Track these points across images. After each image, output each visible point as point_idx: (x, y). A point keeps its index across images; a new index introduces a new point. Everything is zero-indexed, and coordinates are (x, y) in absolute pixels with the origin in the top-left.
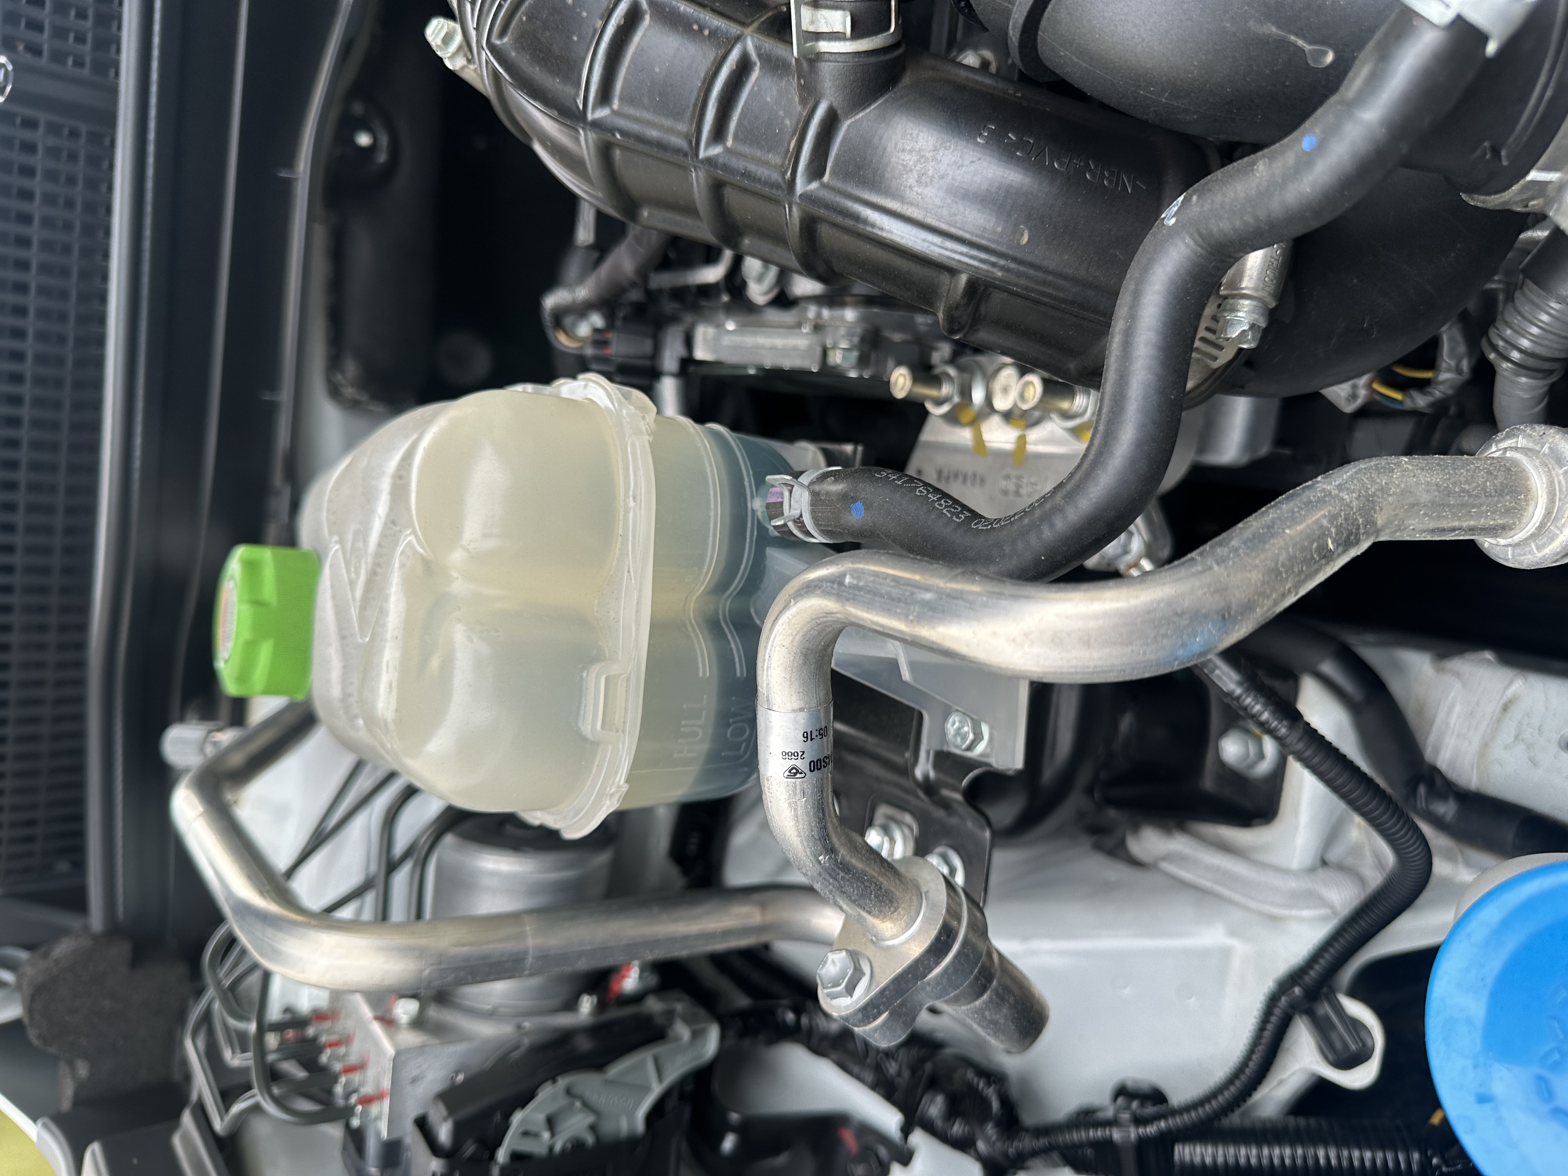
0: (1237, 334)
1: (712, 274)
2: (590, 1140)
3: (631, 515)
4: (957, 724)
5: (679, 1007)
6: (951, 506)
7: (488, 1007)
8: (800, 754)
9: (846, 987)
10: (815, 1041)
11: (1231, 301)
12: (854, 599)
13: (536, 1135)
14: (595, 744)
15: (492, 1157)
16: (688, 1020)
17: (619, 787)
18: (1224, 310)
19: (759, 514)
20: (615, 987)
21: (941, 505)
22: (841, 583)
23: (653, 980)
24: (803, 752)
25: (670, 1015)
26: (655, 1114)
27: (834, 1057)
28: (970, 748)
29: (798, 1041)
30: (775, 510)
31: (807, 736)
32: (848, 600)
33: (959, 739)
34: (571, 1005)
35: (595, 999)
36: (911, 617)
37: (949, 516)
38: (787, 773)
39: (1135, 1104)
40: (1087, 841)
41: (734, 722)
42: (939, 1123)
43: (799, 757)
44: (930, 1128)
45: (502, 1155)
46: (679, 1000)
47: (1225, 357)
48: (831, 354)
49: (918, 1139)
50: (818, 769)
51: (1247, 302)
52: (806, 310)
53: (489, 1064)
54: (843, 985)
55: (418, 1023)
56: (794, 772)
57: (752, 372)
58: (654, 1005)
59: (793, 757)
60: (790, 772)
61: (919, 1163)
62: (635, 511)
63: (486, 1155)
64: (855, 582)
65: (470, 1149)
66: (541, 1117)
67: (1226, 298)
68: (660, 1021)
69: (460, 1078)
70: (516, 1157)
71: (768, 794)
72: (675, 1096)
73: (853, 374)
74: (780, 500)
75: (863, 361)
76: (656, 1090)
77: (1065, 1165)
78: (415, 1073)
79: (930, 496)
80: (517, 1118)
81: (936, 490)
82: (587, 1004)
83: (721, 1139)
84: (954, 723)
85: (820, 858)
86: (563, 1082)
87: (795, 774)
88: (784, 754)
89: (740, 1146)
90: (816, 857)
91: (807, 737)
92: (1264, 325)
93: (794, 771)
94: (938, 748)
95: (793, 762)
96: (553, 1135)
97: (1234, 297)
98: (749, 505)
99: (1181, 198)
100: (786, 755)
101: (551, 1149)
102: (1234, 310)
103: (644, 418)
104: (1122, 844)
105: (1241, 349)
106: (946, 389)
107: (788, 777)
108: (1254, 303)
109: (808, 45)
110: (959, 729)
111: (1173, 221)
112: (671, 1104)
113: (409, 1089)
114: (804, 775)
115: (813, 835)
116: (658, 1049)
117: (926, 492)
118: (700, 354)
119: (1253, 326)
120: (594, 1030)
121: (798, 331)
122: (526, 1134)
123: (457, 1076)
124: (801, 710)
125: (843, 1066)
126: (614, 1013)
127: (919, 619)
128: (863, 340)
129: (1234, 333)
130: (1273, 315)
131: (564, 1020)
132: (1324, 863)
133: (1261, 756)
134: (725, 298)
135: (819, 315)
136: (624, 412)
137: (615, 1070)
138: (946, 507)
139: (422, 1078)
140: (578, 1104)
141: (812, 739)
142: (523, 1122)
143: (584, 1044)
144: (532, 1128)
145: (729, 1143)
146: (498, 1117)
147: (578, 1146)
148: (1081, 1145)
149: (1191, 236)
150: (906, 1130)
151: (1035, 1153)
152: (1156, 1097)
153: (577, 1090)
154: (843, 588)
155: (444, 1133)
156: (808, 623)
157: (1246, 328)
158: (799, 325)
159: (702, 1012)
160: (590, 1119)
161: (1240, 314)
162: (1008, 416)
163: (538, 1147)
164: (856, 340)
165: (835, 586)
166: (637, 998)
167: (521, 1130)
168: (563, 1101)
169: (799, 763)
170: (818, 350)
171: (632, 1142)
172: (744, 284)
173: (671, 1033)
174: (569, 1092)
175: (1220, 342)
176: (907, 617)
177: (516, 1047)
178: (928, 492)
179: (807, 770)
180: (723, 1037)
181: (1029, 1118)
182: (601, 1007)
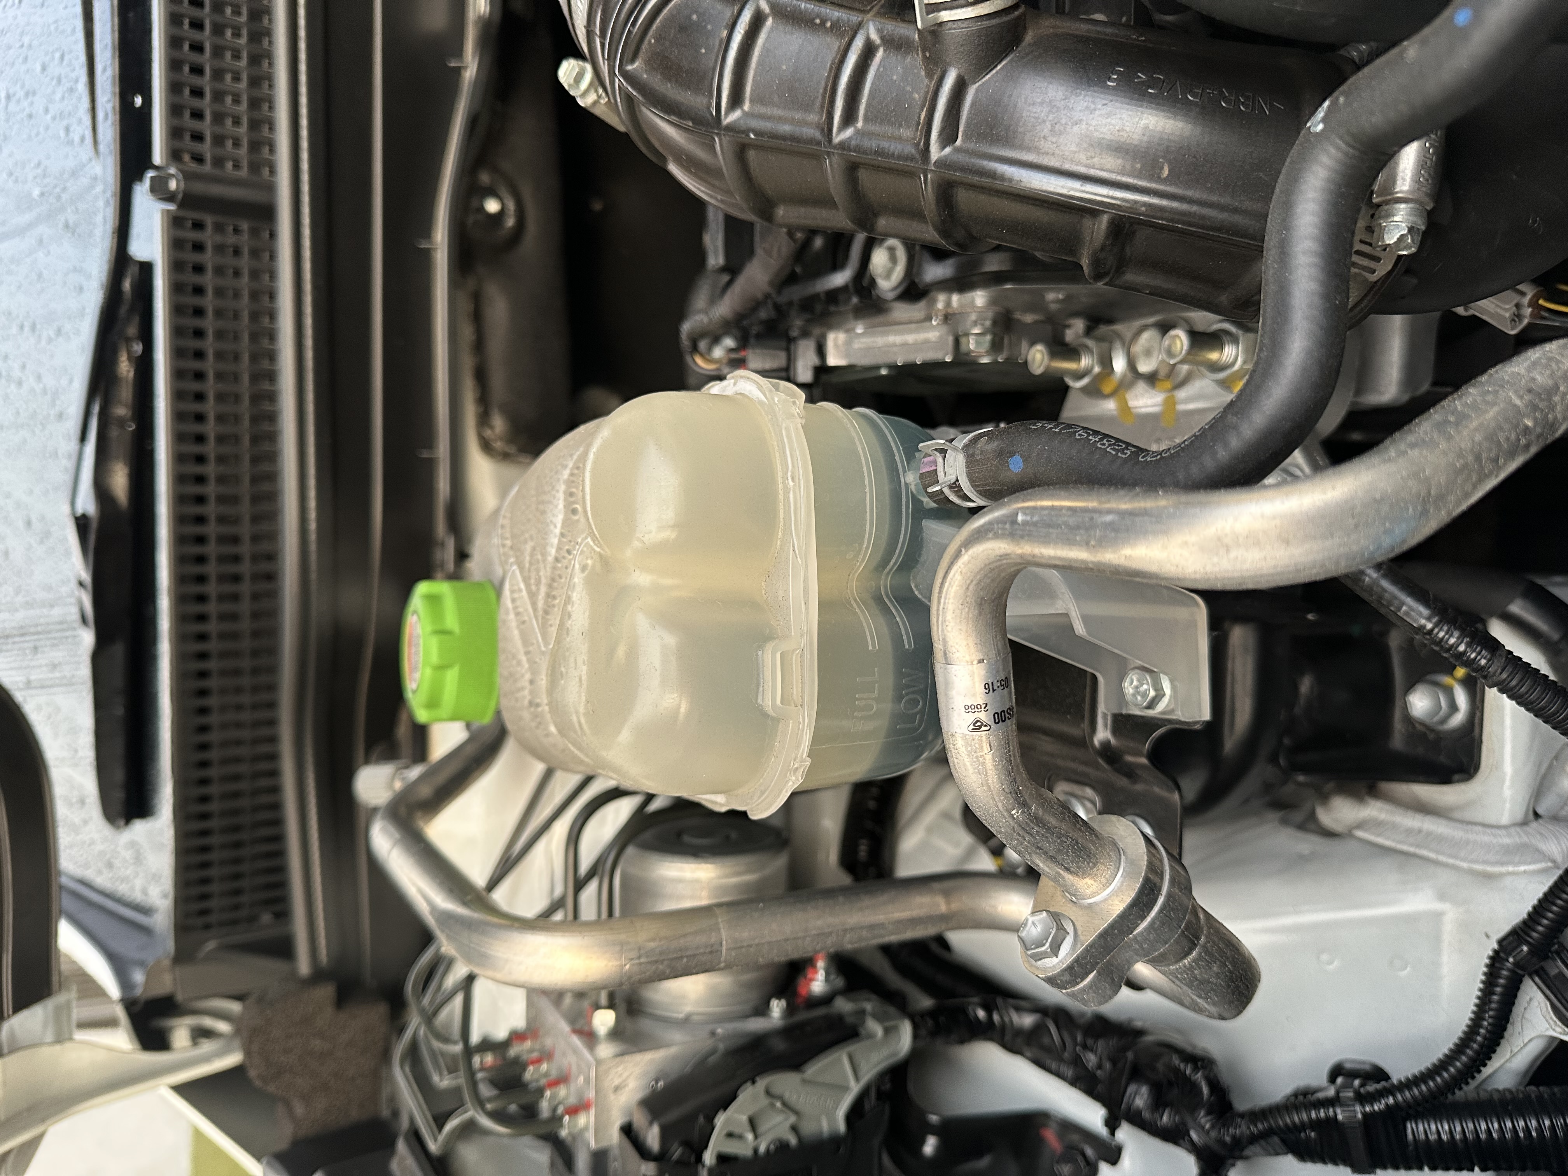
0: (1395, 239)
1: (840, 279)
2: (793, 1141)
3: (791, 496)
4: (1135, 683)
5: (868, 1007)
6: (1114, 444)
7: (681, 1016)
8: (983, 706)
9: (1051, 946)
10: (1008, 1038)
11: (1387, 207)
12: (1029, 535)
13: (740, 1137)
14: (776, 721)
15: (699, 1159)
16: (879, 1018)
17: (803, 761)
18: (1380, 218)
19: (913, 487)
20: (802, 991)
21: (1104, 444)
22: (1014, 522)
23: (839, 982)
24: (987, 704)
25: (862, 1013)
26: (855, 1114)
27: (1028, 1054)
28: (1151, 705)
29: (991, 1039)
30: (931, 477)
31: (989, 688)
32: (1022, 537)
33: (1139, 698)
34: (762, 1010)
35: (783, 1003)
36: (1093, 543)
37: (1114, 453)
38: (972, 727)
39: (1357, 1082)
40: (1273, 816)
41: (907, 694)
42: (1146, 1115)
43: (983, 709)
44: (1138, 1121)
45: (709, 1158)
46: (868, 1000)
47: (1383, 268)
48: (963, 340)
49: (1125, 1134)
50: (1003, 721)
51: (1403, 206)
52: (934, 301)
53: (688, 1069)
54: (1048, 945)
55: (616, 1034)
56: (978, 726)
57: (884, 372)
58: (843, 1005)
59: (976, 710)
60: (974, 725)
61: (1126, 1160)
62: (795, 493)
63: (693, 1159)
64: (1028, 518)
65: (677, 1152)
66: (744, 1118)
67: (1378, 206)
68: (850, 1020)
69: (661, 1084)
70: (722, 1159)
71: (953, 751)
72: (873, 1094)
73: (985, 360)
74: (934, 468)
75: (996, 346)
76: (855, 1089)
77: (1286, 1153)
78: (617, 1082)
79: (1090, 437)
80: (720, 1120)
81: (1096, 433)
82: (777, 1007)
83: (923, 1142)
84: (1132, 683)
85: (1013, 812)
86: (762, 1083)
87: (980, 727)
88: (967, 707)
89: (941, 1149)
90: (1009, 811)
92: (1423, 228)
93: (979, 724)
94: (1116, 711)
95: (977, 715)
96: (756, 1137)
97: (1387, 202)
98: (902, 480)
99: (1326, 104)
100: (969, 708)
101: (756, 1151)
102: (1389, 215)
103: (794, 403)
104: (1312, 816)
105: (1401, 256)
106: (1085, 362)
107: (973, 730)
108: (1411, 205)
109: (931, 16)
110: (1137, 687)
111: (1320, 127)
112: (871, 1103)
113: (612, 1097)
114: (988, 727)
115: (1004, 790)
116: (854, 1047)
117: (1086, 435)
118: (833, 360)
119: (1411, 230)
120: (787, 1032)
121: (928, 324)
122: (730, 1135)
123: (657, 1083)
124: (981, 661)
125: (1039, 1064)
126: (802, 1016)
127: (1102, 543)
128: (995, 323)
129: (1391, 239)
130: (1431, 217)
131: (756, 1025)
132: (1537, 815)
133: (1453, 707)
134: (855, 300)
135: (948, 304)
136: (776, 399)
137: (813, 1069)
138: (1109, 445)
139: (625, 1086)
140: (778, 1104)
141: (994, 690)
142: (727, 1122)
143: (779, 1045)
144: (737, 1131)
145: (930, 1146)
146: (701, 1119)
147: (782, 1147)
148: (1303, 1127)
149: (1341, 138)
150: (1112, 1124)
151: (1254, 1139)
152: (1378, 1074)
153: (776, 1090)
154: (1016, 527)
155: (653, 1137)
156: (981, 569)
157: (1405, 232)
158: (929, 318)
159: (892, 1010)
160: (793, 1119)
161: (1396, 218)
162: (1152, 379)
163: (743, 1149)
164: (988, 323)
165: (1007, 526)
166: (827, 1000)
167: (724, 1132)
168: (764, 1101)
169: (983, 716)
170: (951, 339)
171: (835, 1141)
172: (873, 282)
173: (863, 1032)
174: (768, 1092)
175: (1378, 253)
176: (1087, 544)
177: (713, 1051)
178: (1089, 435)
179: (991, 722)
180: (916, 1036)
181: (1241, 1105)
182: (790, 1010)
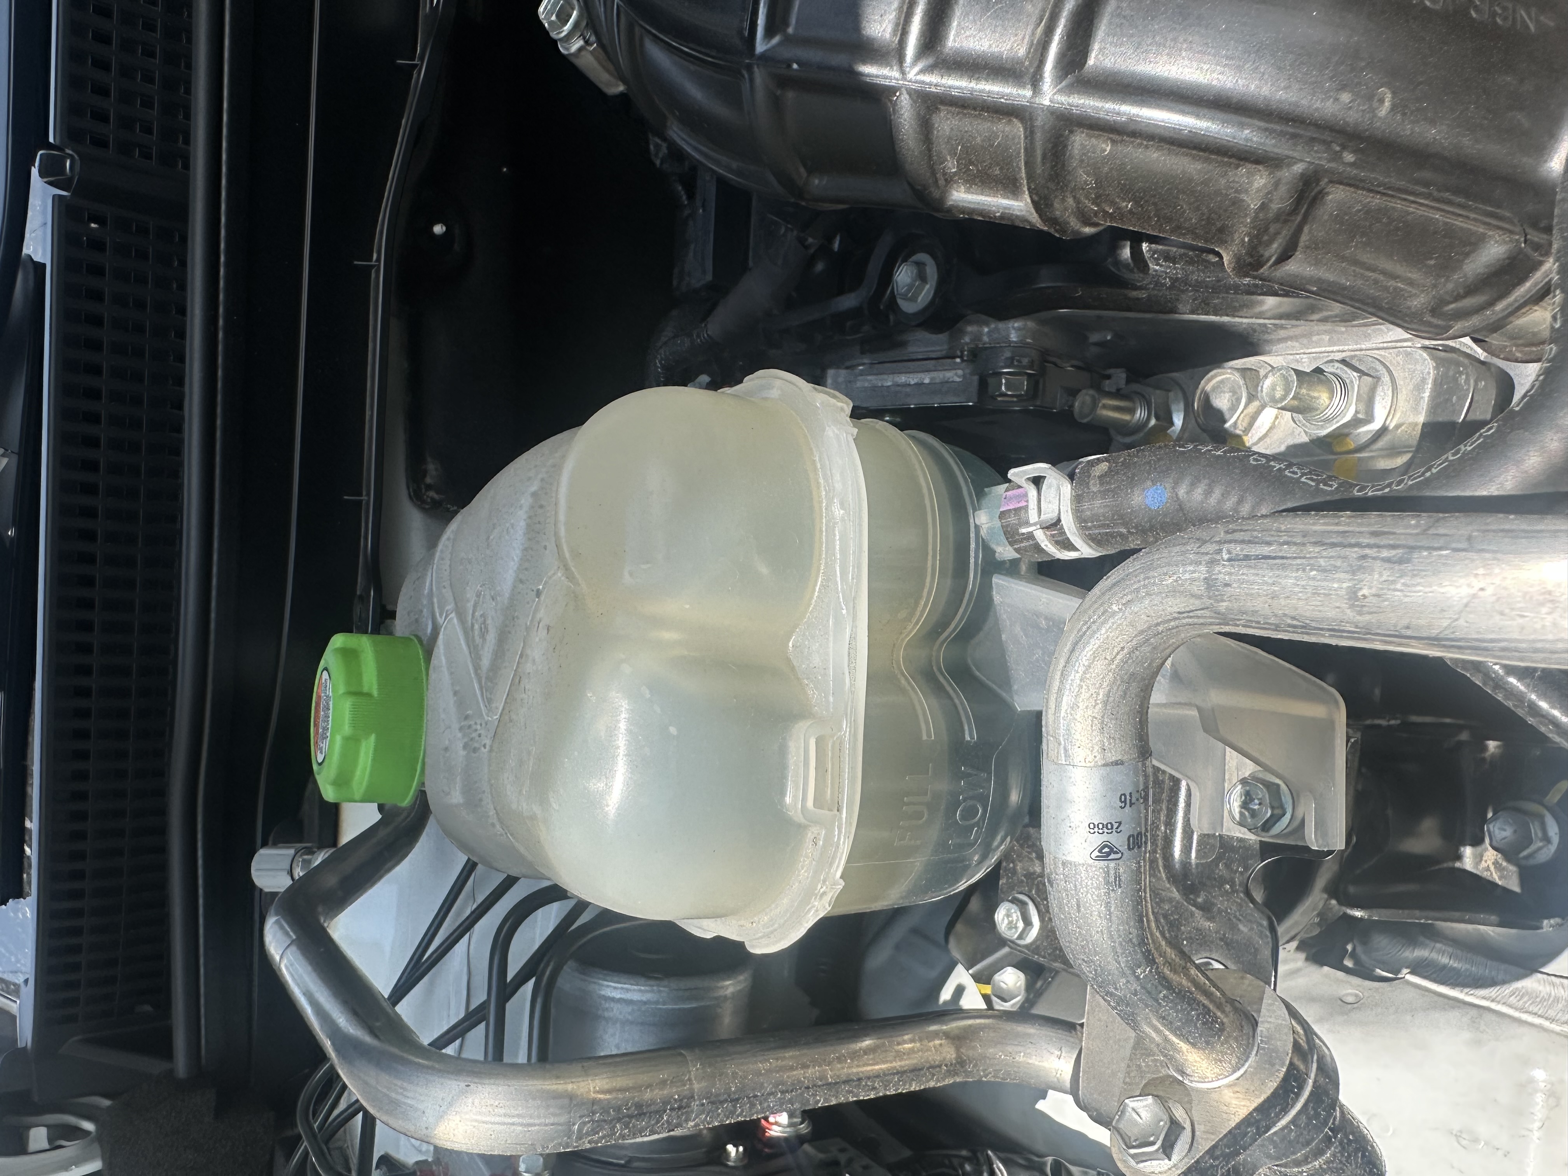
3: (838, 527)
6: (1309, 473)
8: (1116, 825)
9: (1161, 1146)
17: (834, 883)
19: (984, 531)
24: (1120, 823)
28: (1265, 826)
33: (1248, 816)
37: (1313, 484)
38: (1096, 853)
43: (1114, 830)
48: (992, 381)
50: (1138, 847)
52: (961, 332)
54: (1156, 1143)
56: (1106, 852)
59: (1106, 830)
60: (1100, 851)
62: (843, 525)
74: (1023, 504)
79: (1272, 463)
84: (1240, 796)
85: (1139, 971)
87: (1108, 854)
88: (1092, 826)
90: (1133, 970)
91: (1125, 802)
93: (1106, 850)
95: (1106, 837)
103: (842, 409)
106: (1140, 412)
107: (1097, 859)
110: (1246, 803)
114: (1120, 855)
115: (1131, 940)
117: (1264, 460)
121: (950, 361)
124: (1118, 763)
128: (1031, 363)
135: (978, 334)
158: (951, 354)
164: (1025, 361)
169: (1113, 839)
170: (976, 380)
178: (1268, 460)
179: (1123, 848)
